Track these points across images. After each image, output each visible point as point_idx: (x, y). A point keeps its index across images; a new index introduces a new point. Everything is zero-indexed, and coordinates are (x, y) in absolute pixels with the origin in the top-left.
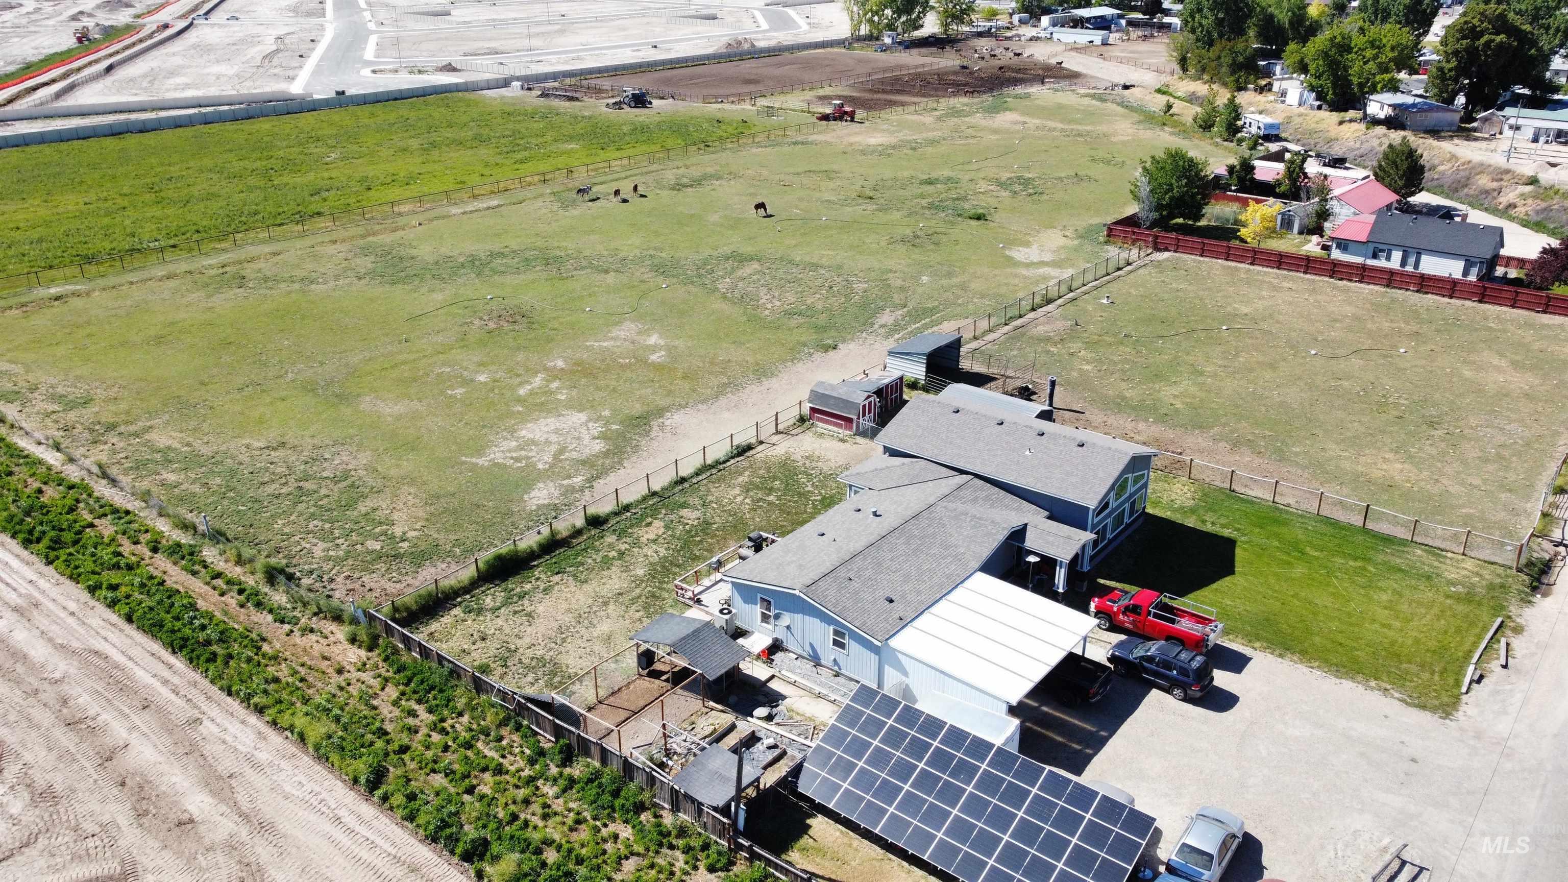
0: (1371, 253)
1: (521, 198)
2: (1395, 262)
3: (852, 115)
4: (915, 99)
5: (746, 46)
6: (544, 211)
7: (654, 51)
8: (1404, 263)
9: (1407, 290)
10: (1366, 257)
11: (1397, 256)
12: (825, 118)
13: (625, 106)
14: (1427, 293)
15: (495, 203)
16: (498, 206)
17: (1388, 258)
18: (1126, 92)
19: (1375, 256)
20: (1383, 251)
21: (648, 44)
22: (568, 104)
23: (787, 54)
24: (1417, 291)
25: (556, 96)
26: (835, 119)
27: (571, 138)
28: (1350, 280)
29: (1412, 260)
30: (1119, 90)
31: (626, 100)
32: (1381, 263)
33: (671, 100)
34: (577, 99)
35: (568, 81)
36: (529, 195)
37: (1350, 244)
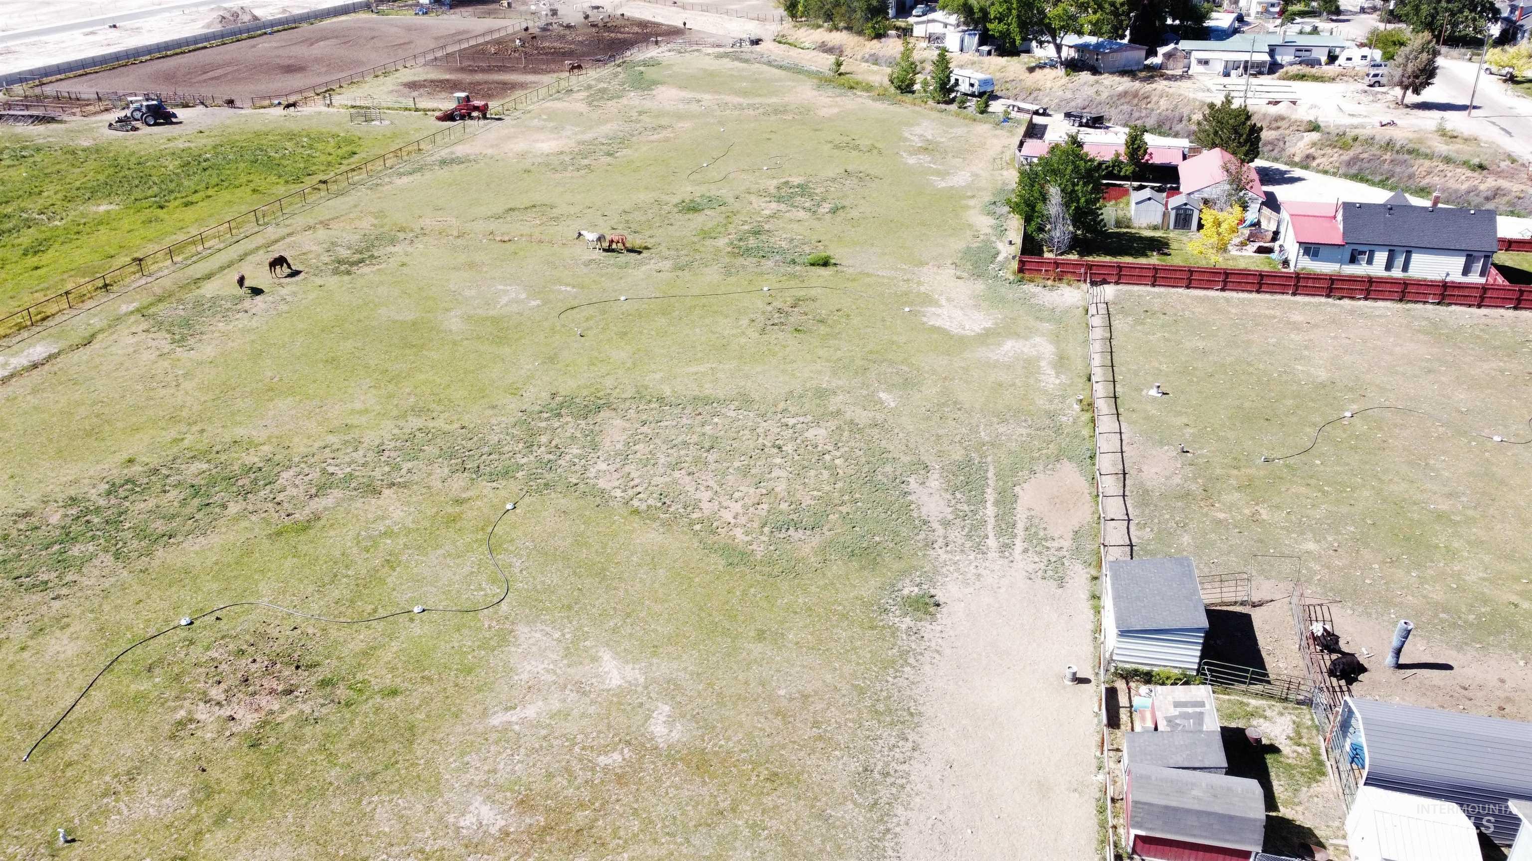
0: (1348, 256)
1: (84, 333)
2: (1377, 267)
3: (484, 110)
4: (530, 78)
5: (246, 18)
6: (147, 356)
7: (114, 33)
8: (1389, 266)
9: (1425, 303)
10: (1342, 262)
11: (1381, 257)
12: (449, 117)
13: (138, 124)
14: (1450, 304)
15: (39, 351)
16: (50, 358)
17: (1370, 262)
18: (757, 48)
19: (1353, 260)
20: (1364, 253)
21: (102, 22)
22: (41, 128)
23: (305, 25)
24: (1438, 304)
25: (16, 118)
26: (462, 117)
27: (93, 193)
28: (1352, 298)
29: (1400, 261)
30: (747, 47)
31: (138, 115)
32: (1360, 269)
33: (201, 107)
34: (52, 120)
35: (18, 89)
36: (97, 322)
37: (1322, 248)
